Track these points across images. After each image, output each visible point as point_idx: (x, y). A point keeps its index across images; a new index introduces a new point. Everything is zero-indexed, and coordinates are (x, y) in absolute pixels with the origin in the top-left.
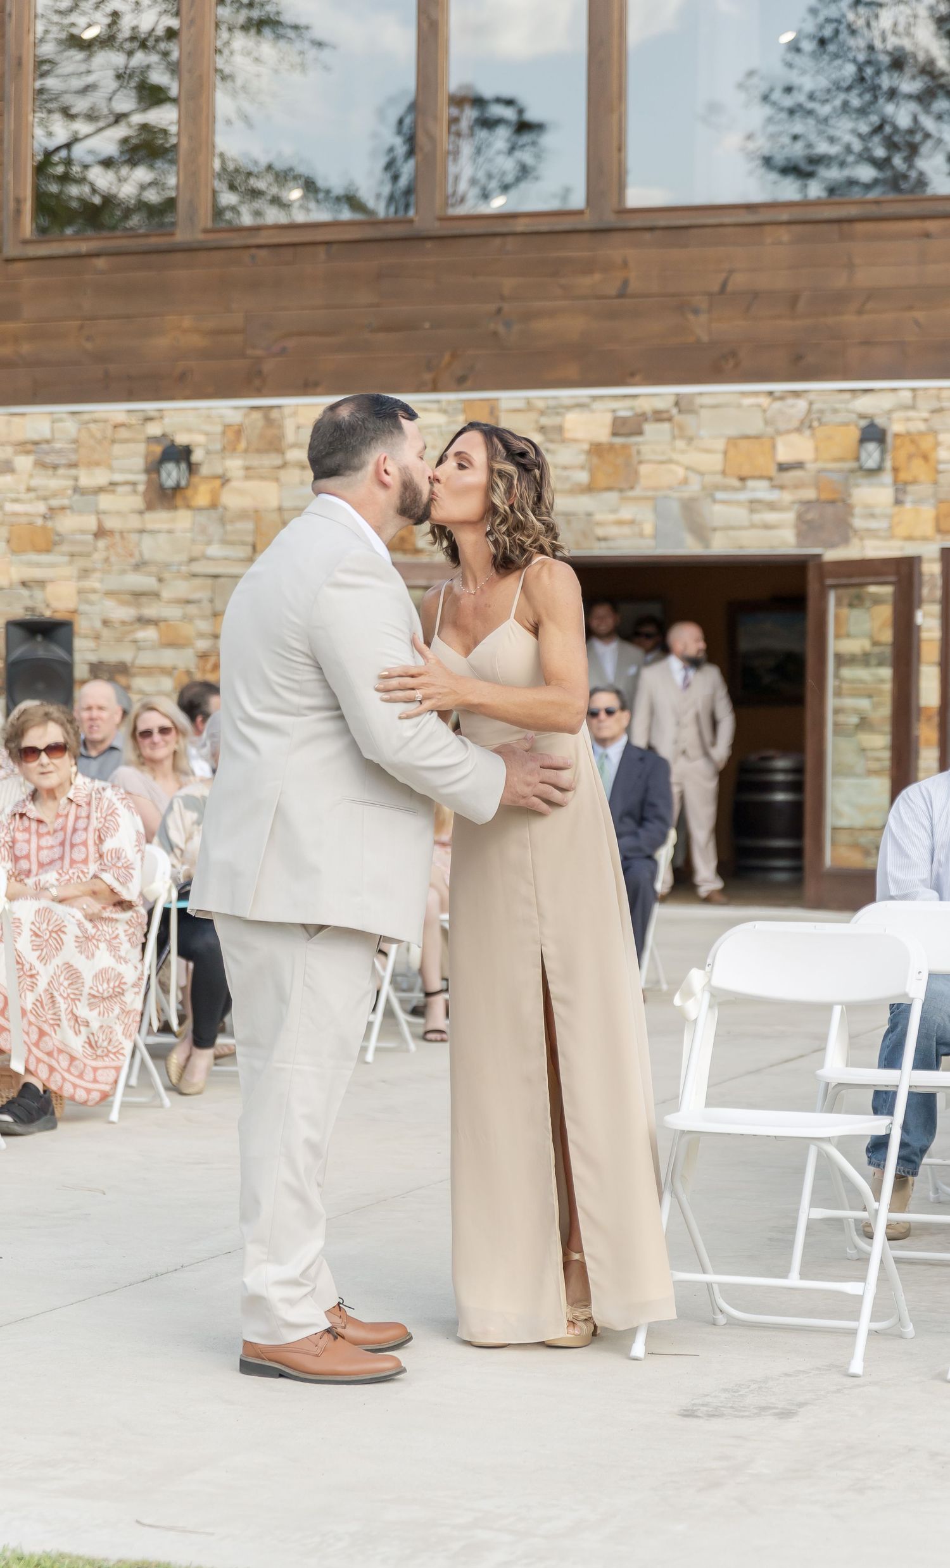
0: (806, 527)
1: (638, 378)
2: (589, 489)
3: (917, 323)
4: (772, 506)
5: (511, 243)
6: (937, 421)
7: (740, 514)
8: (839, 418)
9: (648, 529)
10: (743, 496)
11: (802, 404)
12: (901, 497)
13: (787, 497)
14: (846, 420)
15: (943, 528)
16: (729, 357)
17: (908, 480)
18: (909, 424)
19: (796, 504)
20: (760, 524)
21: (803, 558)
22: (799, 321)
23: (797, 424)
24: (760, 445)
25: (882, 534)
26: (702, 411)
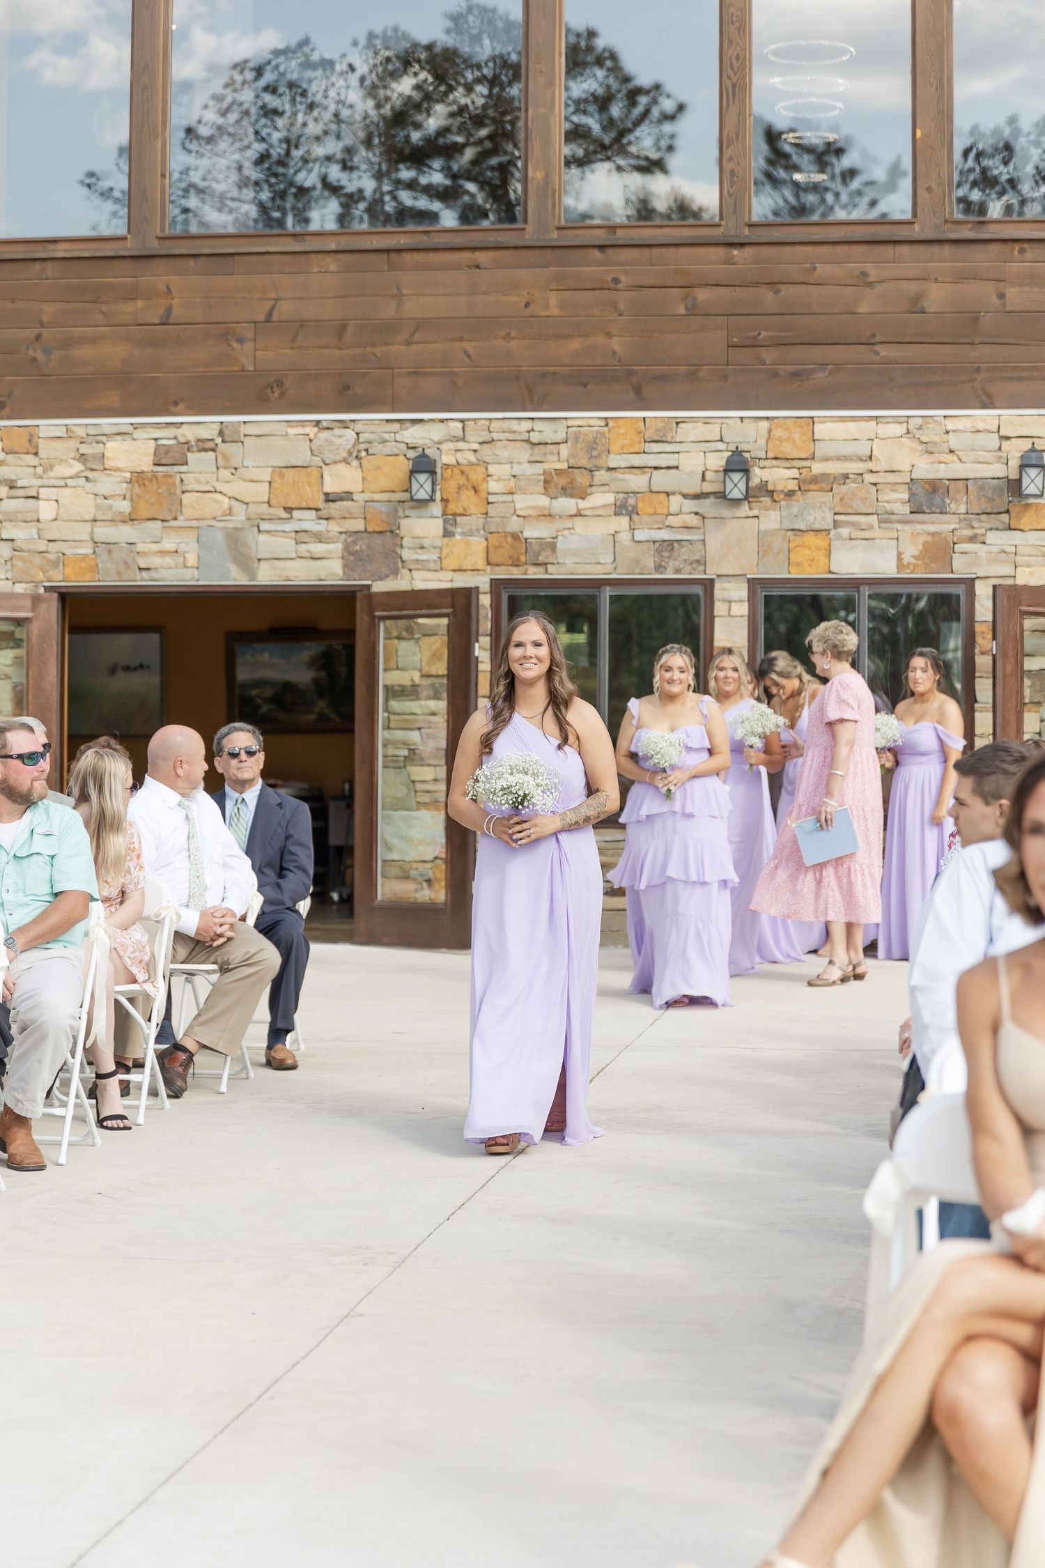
0: (352, 558)
1: (180, 407)
2: (131, 519)
3: (466, 352)
4: (319, 538)
5: (50, 269)
6: (486, 452)
8: (388, 448)
9: (192, 559)
10: (289, 527)
11: (350, 434)
12: (450, 528)
13: (334, 527)
14: (396, 451)
15: (494, 559)
16: (275, 386)
17: (458, 512)
18: (459, 455)
19: (344, 535)
20: (307, 555)
21: (350, 589)
22: (347, 351)
23: (345, 454)
24: (308, 475)
25: (432, 566)
26: (247, 441)
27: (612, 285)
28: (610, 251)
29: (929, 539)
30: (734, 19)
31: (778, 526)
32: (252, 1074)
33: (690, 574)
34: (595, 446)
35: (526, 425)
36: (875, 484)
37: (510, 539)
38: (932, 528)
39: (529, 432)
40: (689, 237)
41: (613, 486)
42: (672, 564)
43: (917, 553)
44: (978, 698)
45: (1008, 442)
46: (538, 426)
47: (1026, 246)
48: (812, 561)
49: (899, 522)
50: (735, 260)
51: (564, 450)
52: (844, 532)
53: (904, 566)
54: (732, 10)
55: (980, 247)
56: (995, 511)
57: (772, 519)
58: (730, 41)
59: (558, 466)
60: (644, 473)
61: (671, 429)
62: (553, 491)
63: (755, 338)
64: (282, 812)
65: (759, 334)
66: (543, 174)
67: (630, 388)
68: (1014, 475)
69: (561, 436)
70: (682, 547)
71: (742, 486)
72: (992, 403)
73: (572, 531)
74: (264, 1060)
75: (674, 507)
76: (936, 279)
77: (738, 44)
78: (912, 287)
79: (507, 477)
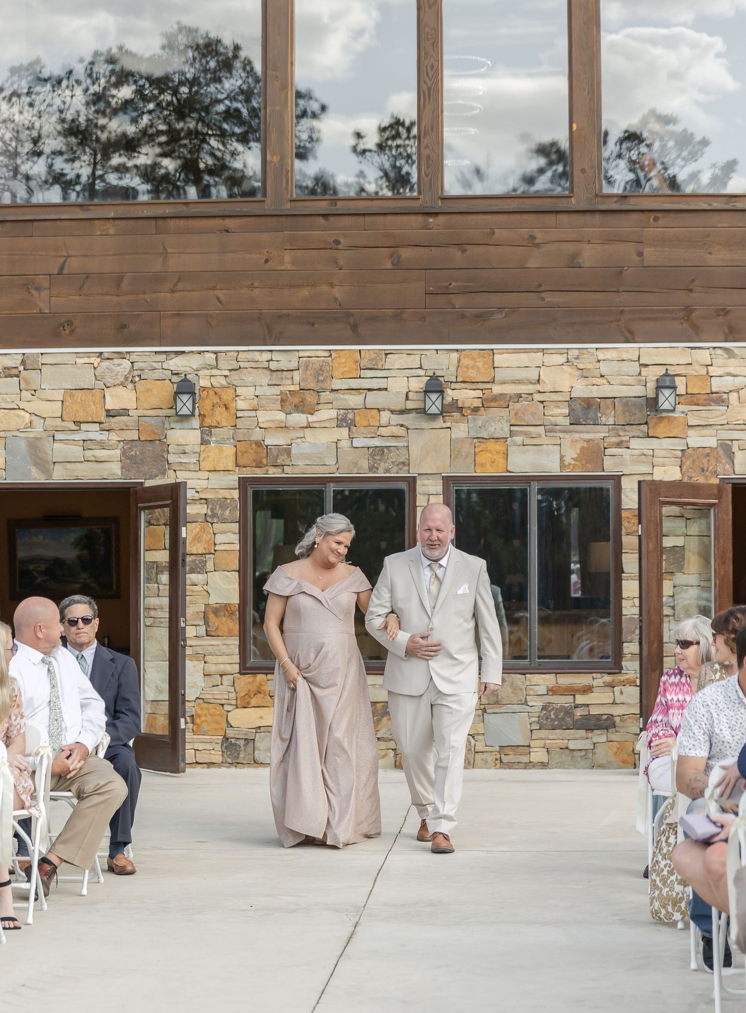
0: (128, 460)
3: (218, 298)
4: (102, 445)
6: (235, 378)
7: (76, 451)
8: (157, 374)
9: (1, 462)
10: (78, 437)
11: (126, 364)
12: (206, 437)
13: (114, 437)
14: (163, 377)
15: (241, 462)
16: (66, 325)
17: (213, 425)
18: (213, 379)
19: (121, 443)
20: (93, 459)
21: (127, 486)
22: (124, 297)
23: (122, 379)
24: (93, 395)
25: (192, 467)
26: (44, 368)
27: (334, 246)
28: (332, 219)
29: (585, 445)
30: (429, 36)
31: (466, 435)
32: (102, 879)
33: (397, 473)
34: (322, 373)
35: (266, 356)
36: (542, 402)
37: (254, 446)
38: (587, 436)
39: (268, 361)
40: (395, 208)
41: (335, 404)
42: (383, 466)
43: (575, 456)
44: (625, 569)
45: (646, 369)
46: (276, 356)
47: (659, 215)
48: (493, 462)
49: (562, 432)
50: (431, 227)
51: (297, 376)
52: (518, 439)
53: (565, 466)
54: (427, 29)
55: (623, 216)
56: (636, 423)
57: (461, 430)
58: (426, 53)
59: (292, 388)
60: (360, 393)
61: (381, 359)
62: (288, 408)
63: (447, 287)
64: (114, 665)
65: (450, 284)
66: (279, 158)
67: (349, 326)
68: (651, 394)
69: (294, 365)
70: (391, 452)
71: (438, 403)
72: (633, 338)
73: (303, 440)
74: (106, 867)
75: (384, 421)
76: (589, 241)
77: (432, 56)
78: (570, 248)
79: (251, 397)
